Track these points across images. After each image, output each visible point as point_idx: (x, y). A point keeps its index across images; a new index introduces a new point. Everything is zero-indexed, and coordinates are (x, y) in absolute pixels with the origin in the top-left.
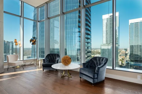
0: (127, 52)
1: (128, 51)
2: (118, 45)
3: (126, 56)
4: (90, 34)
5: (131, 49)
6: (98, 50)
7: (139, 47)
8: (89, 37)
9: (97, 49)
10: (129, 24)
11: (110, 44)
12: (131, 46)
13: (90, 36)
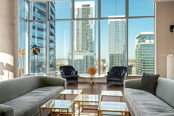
0: (105, 65)
1: (107, 62)
2: (94, 53)
3: (104, 71)
4: (54, 33)
5: (110, 59)
6: (63, 62)
7: (120, 57)
8: (52, 38)
9: (61, 61)
10: (109, 23)
11: (82, 51)
12: (110, 55)
13: (54, 36)
